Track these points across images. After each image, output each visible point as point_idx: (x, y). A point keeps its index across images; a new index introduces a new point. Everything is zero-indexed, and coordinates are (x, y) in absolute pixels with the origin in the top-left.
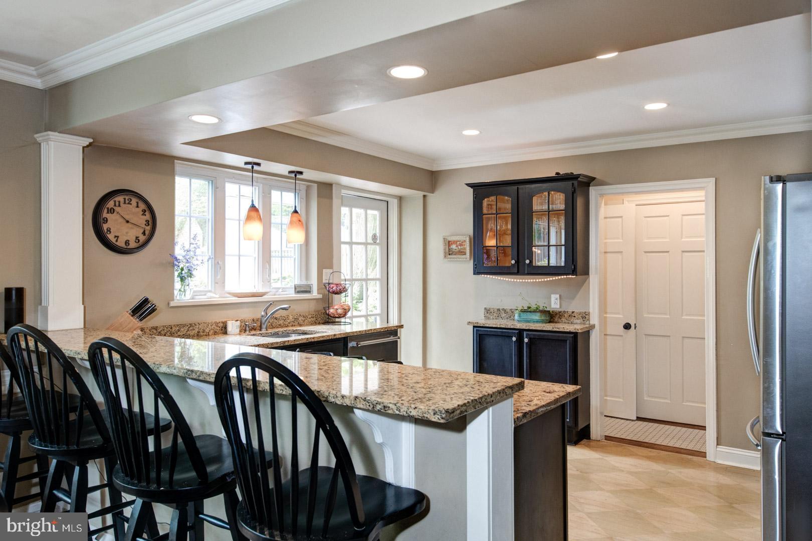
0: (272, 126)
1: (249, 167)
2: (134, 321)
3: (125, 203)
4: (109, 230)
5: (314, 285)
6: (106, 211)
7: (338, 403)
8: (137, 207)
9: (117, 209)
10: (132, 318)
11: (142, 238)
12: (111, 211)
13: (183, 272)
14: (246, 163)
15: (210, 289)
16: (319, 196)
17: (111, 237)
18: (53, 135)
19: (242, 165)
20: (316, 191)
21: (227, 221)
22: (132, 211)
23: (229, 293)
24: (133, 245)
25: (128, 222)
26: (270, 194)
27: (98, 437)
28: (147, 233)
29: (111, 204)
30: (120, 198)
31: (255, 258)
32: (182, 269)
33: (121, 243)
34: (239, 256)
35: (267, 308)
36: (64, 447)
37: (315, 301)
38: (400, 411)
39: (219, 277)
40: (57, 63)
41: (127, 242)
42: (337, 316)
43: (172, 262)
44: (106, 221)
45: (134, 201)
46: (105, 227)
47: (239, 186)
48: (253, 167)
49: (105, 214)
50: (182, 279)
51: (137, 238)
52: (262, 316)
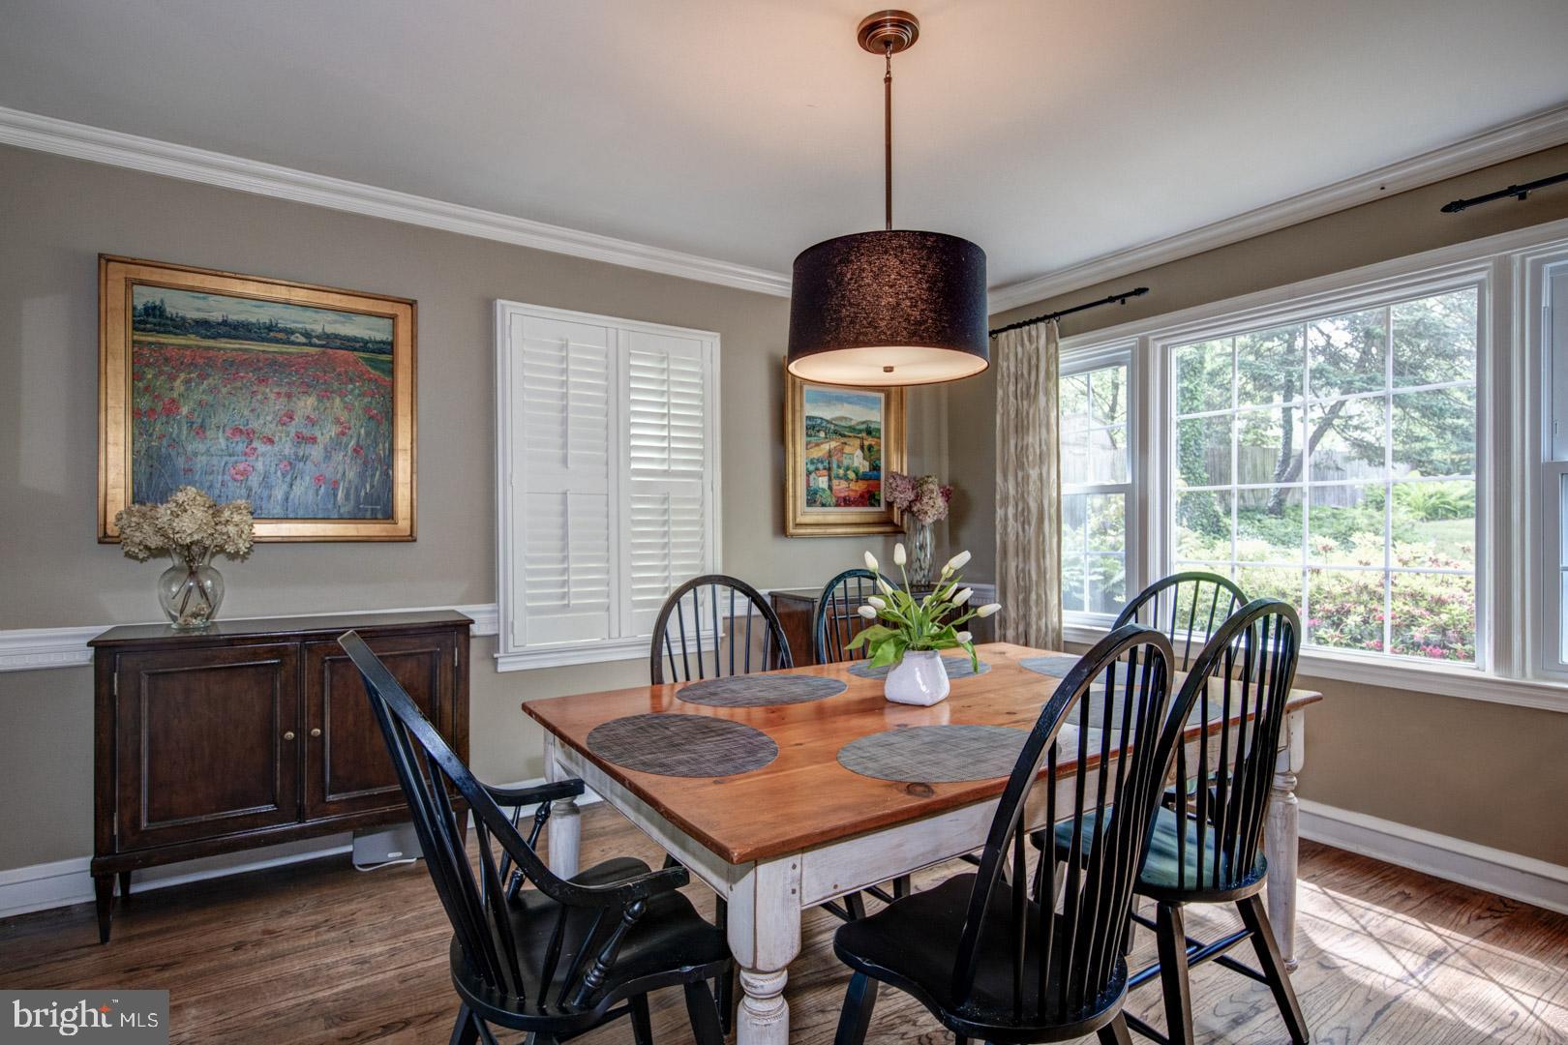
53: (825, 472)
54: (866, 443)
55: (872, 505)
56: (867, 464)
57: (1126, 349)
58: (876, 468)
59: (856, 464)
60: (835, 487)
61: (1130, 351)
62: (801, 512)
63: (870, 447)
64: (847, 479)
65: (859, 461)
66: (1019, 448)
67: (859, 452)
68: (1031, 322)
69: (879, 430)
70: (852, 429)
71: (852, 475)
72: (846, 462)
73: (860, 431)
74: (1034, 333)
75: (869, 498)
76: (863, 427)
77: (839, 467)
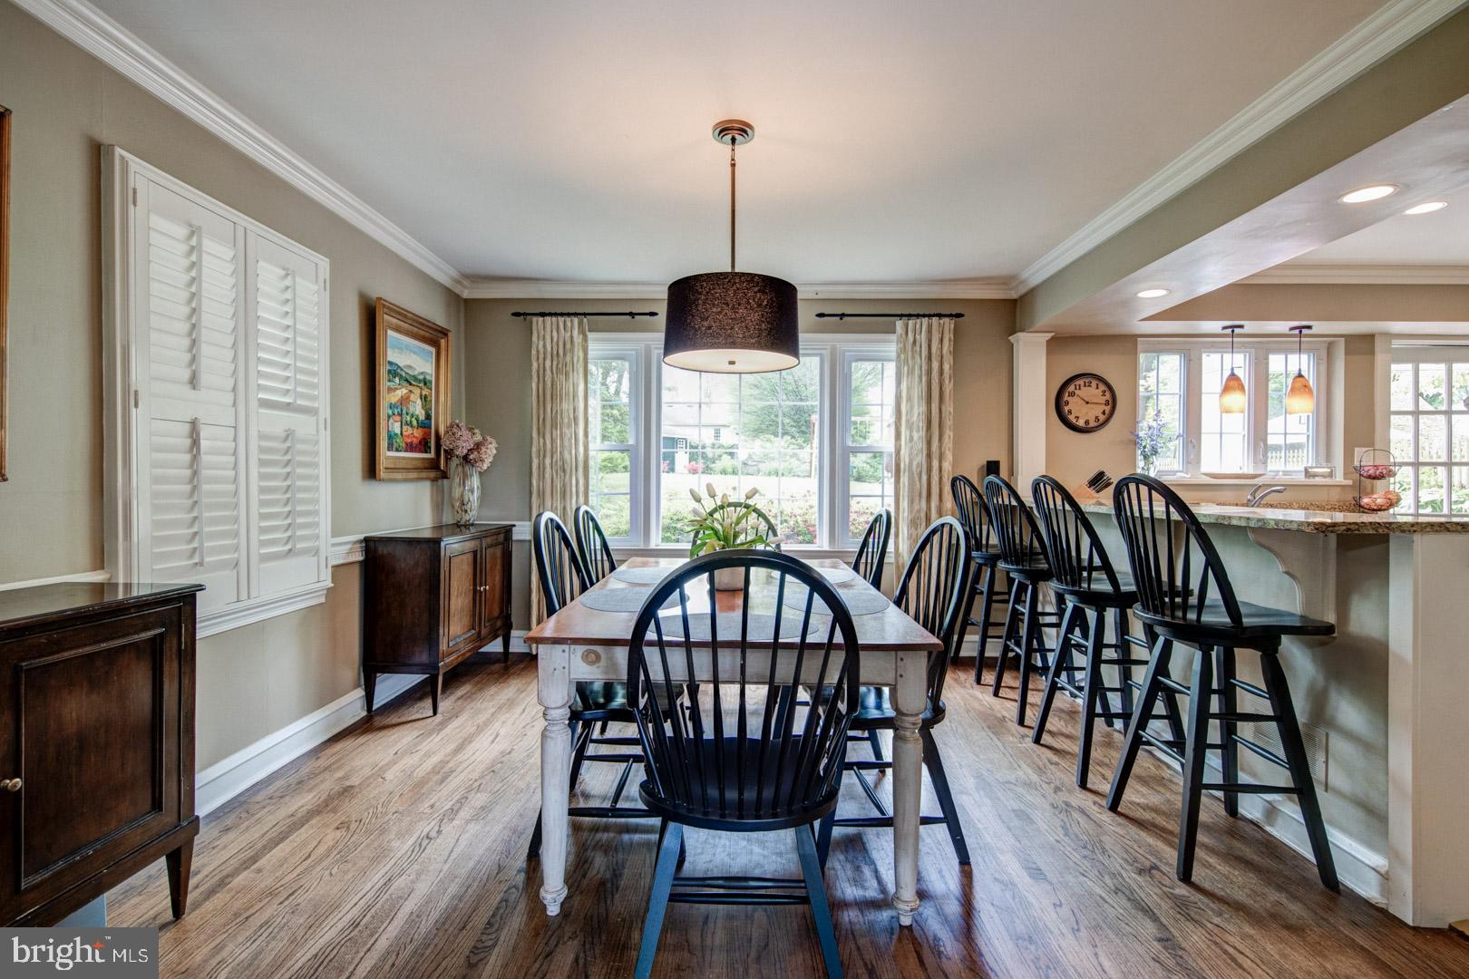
0: (1242, 279)
1: (1229, 331)
2: (1091, 491)
3: (1085, 386)
4: (1070, 412)
5: (1337, 469)
6: (1067, 394)
7: (1226, 523)
8: (1097, 388)
9: (1077, 392)
10: (1088, 489)
11: (1102, 418)
12: (1072, 394)
13: (1146, 450)
14: (1224, 328)
15: (1181, 469)
16: (1347, 353)
17: (1072, 418)
18: (1020, 335)
19: (1220, 331)
20: (1343, 348)
21: (1204, 397)
22: (1094, 392)
23: (1205, 474)
24: (1092, 424)
25: (1088, 403)
26: (1267, 359)
27: (1046, 566)
28: (1107, 412)
29: (1071, 388)
30: (1081, 382)
31: (1244, 436)
32: (1145, 447)
33: (1081, 423)
34: (1221, 434)
35: (1255, 491)
36: (1021, 567)
37: (1339, 489)
38: (1277, 526)
39: (1192, 457)
40: (1025, 275)
41: (1087, 422)
42: (1375, 508)
43: (1134, 441)
44: (1067, 403)
45: (1094, 383)
46: (1066, 409)
47: (1222, 356)
48: (1233, 331)
49: (1066, 397)
50: (1146, 457)
51: (1096, 417)
52: (1249, 500)
53: (398, 418)
54: (424, 393)
55: (426, 452)
56: (423, 412)
57: (632, 350)
58: (428, 417)
59: (417, 413)
60: (404, 433)
61: (634, 352)
62: (385, 455)
63: (426, 397)
64: (412, 426)
65: (418, 409)
66: (554, 413)
67: (419, 402)
68: (569, 315)
69: (431, 382)
70: (415, 378)
71: (415, 423)
72: (411, 410)
73: (420, 381)
74: (569, 324)
75: (423, 445)
76: (421, 377)
77: (407, 414)
